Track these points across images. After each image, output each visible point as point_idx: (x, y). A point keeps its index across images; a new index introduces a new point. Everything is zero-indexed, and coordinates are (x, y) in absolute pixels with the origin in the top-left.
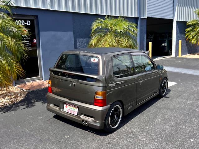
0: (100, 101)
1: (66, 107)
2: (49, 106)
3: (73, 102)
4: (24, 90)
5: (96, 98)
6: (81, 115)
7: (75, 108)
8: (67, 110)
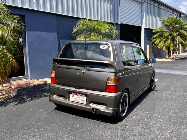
0: (112, 88)
1: (73, 96)
2: (53, 97)
3: (82, 90)
4: (14, 88)
5: (108, 84)
6: (90, 104)
7: (83, 97)
8: (74, 99)
